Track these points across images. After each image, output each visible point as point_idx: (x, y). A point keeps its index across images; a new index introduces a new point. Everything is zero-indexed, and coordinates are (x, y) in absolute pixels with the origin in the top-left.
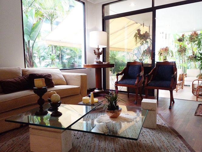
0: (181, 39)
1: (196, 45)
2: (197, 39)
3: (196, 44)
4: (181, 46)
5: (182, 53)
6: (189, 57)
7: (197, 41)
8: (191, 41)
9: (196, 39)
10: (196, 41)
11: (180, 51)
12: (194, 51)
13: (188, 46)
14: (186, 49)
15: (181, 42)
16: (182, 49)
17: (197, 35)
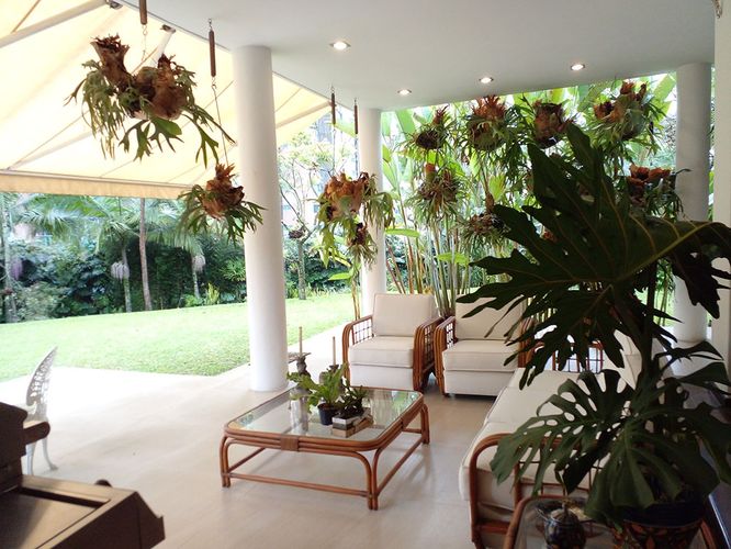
0: (431, 133)
1: (499, 164)
2: (500, 134)
3: (498, 158)
4: (431, 168)
5: (438, 202)
6: (472, 222)
7: (504, 146)
8: (476, 146)
9: (495, 132)
10: (499, 144)
11: (431, 197)
12: (491, 192)
13: (464, 167)
14: (455, 183)
15: (432, 153)
16: (437, 182)
17: (501, 111)
